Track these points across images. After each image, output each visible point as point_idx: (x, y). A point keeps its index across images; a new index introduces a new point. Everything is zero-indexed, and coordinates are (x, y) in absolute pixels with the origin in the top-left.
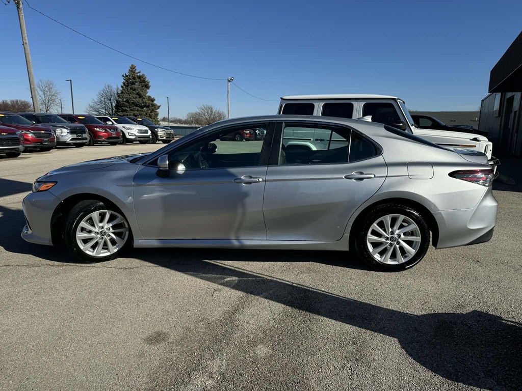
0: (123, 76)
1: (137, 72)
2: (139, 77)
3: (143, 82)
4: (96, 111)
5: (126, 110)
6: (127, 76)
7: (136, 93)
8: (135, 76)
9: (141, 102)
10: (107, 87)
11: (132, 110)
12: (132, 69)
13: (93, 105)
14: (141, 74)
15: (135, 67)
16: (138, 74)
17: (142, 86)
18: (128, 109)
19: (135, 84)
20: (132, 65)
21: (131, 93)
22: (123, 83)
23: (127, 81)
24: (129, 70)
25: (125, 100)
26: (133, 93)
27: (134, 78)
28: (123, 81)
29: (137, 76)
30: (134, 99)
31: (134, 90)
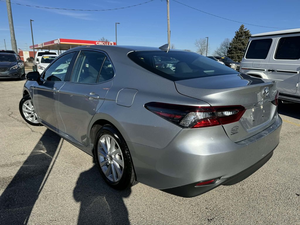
0: (235, 32)
1: (244, 29)
2: (245, 32)
3: (247, 35)
4: (218, 54)
5: (233, 53)
6: (238, 32)
7: (241, 42)
8: (243, 32)
9: (243, 47)
10: (226, 40)
11: (237, 53)
12: (242, 27)
13: (217, 51)
14: (246, 30)
15: (244, 26)
16: (245, 31)
17: (246, 38)
18: (234, 52)
19: (241, 37)
20: (242, 25)
21: (238, 43)
22: (235, 37)
23: (237, 35)
24: (240, 28)
25: (234, 47)
26: (239, 42)
27: (242, 33)
28: (235, 35)
29: (244, 31)
30: (239, 46)
31: (241, 40)
